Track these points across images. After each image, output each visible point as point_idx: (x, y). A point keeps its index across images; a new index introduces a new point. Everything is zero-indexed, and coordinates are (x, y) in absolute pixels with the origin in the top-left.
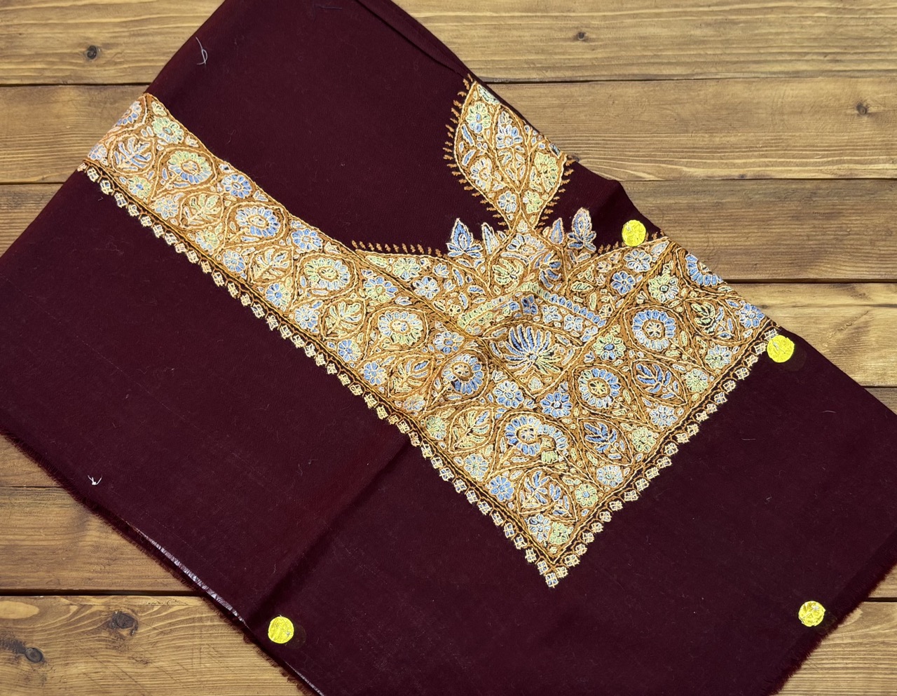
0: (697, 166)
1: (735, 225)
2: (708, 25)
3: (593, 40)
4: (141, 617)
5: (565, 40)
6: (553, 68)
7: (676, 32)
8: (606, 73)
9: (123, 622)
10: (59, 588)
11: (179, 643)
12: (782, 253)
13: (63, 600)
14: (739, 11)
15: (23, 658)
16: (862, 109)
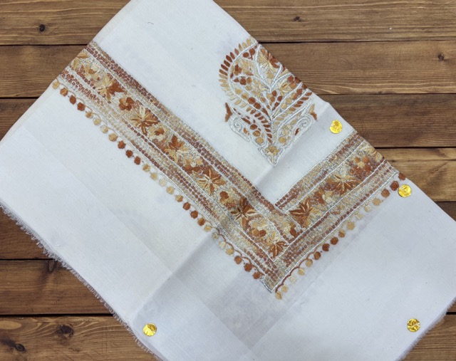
0: (358, 87)
1: (376, 119)
2: (363, 13)
3: (304, 21)
4: (75, 328)
5: (289, 21)
6: (283, 35)
7: (347, 17)
8: (310, 38)
9: (66, 331)
10: (32, 313)
11: (95, 341)
12: (401, 133)
13: (34, 320)
14: (378, 6)
15: (15, 349)
16: (441, 57)
